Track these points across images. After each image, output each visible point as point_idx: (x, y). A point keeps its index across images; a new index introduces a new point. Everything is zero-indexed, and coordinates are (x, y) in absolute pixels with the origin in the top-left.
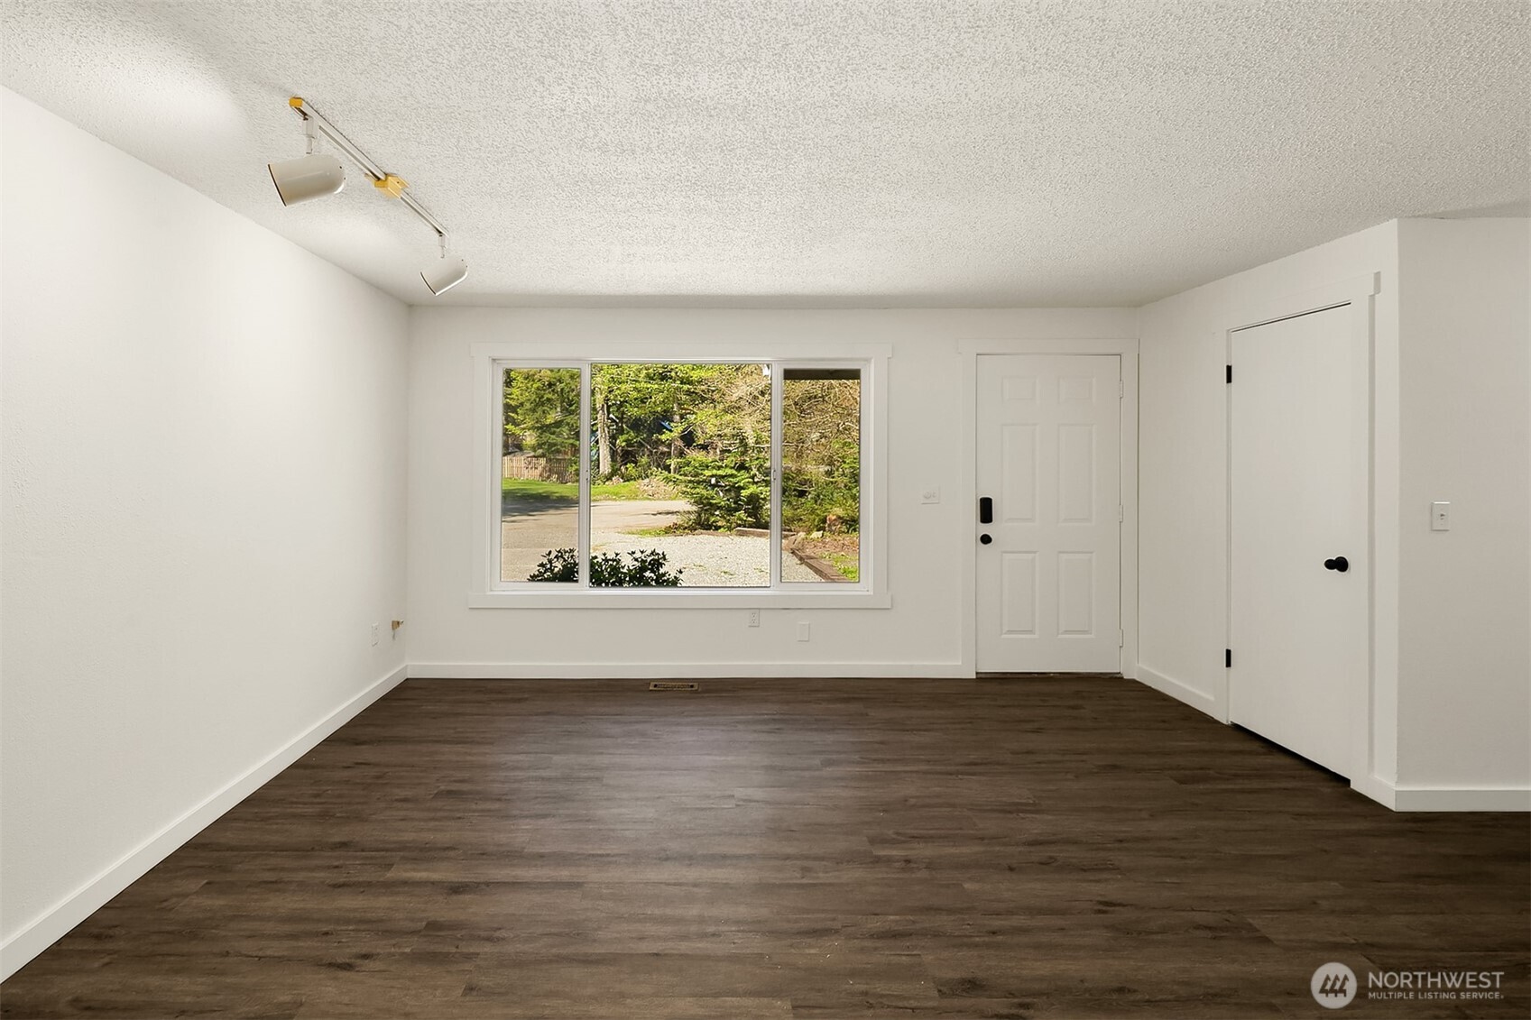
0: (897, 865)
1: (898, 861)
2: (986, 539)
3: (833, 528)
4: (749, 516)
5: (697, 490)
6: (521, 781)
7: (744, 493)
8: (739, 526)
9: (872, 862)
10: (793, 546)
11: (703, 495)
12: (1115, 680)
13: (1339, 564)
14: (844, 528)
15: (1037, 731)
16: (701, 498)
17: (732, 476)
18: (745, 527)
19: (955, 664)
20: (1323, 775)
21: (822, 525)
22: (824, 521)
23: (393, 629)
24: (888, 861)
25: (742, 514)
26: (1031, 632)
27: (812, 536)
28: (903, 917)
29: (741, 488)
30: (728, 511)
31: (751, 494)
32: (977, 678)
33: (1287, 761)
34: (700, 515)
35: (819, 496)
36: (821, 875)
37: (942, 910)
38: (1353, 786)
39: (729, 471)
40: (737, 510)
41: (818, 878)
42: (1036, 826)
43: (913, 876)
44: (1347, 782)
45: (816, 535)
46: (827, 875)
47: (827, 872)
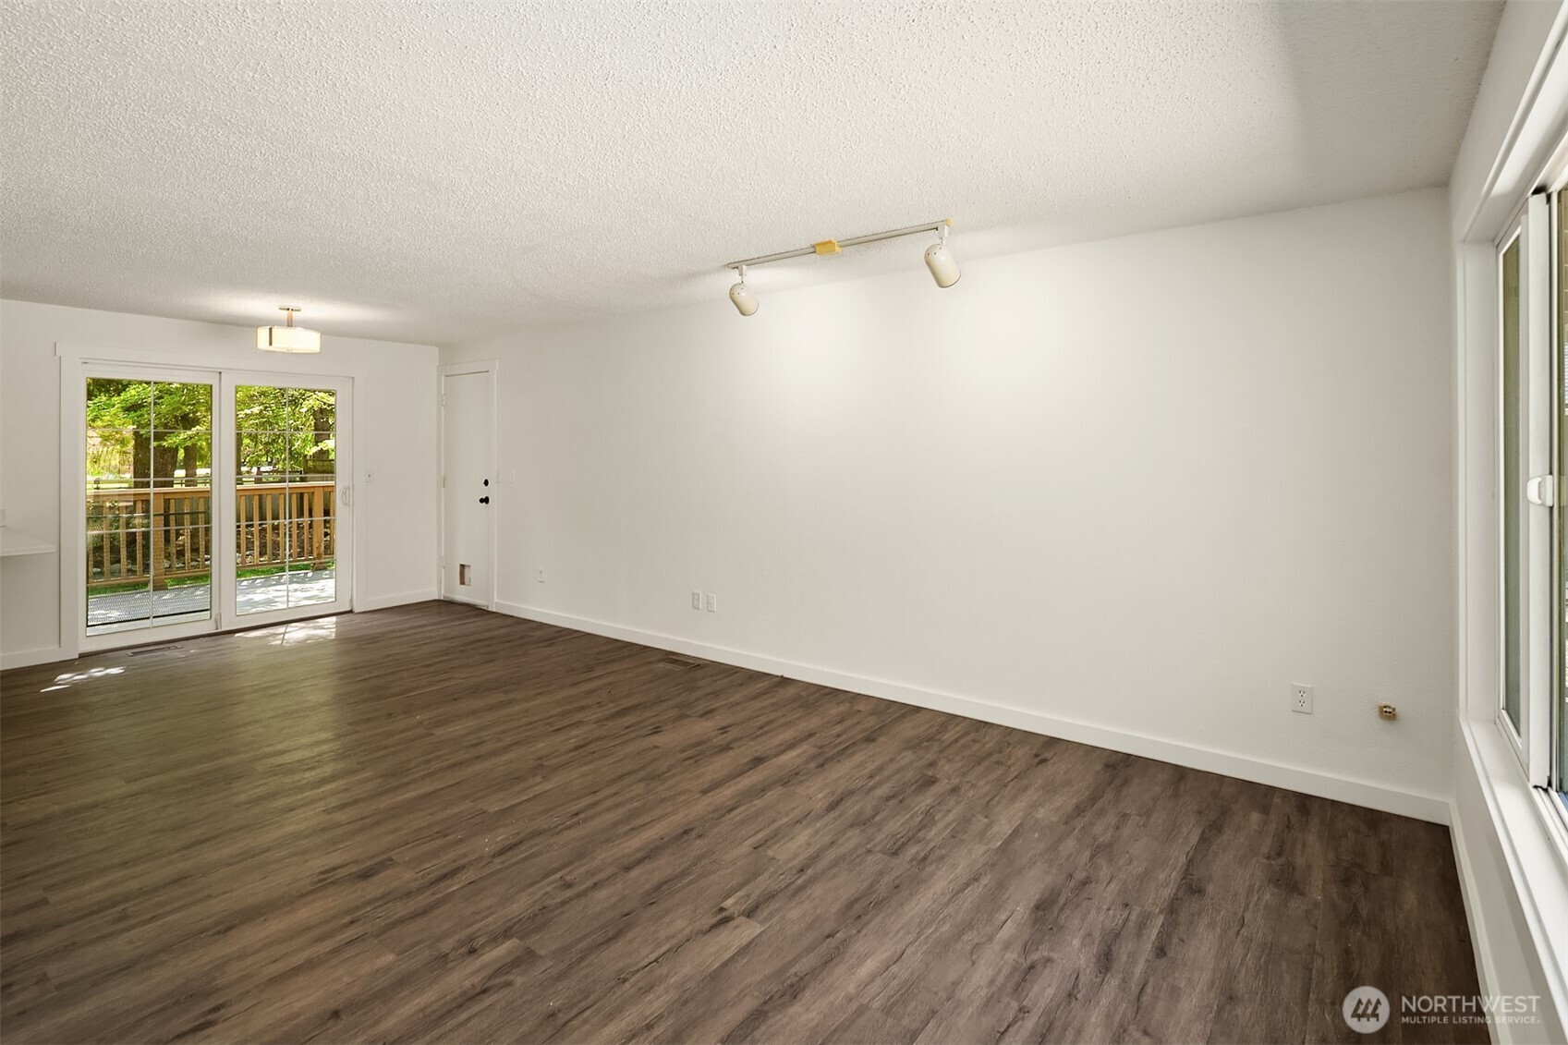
0: (482, 940)
1: (483, 946)
9: (511, 928)
24: (495, 940)
28: (445, 893)
36: (548, 889)
37: (410, 918)
41: (549, 885)
43: (457, 937)
46: (544, 891)
47: (545, 894)
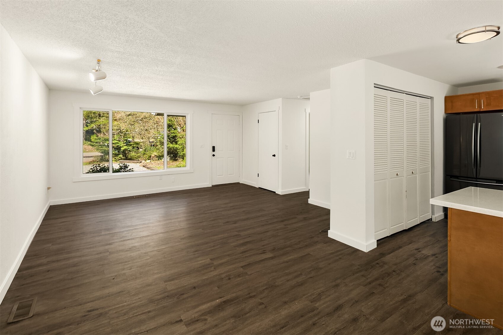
2: (214, 155)
3: (153, 159)
4: (124, 157)
5: (103, 148)
6: (118, 217)
7: (122, 149)
8: (120, 160)
10: (144, 165)
11: (105, 150)
12: (238, 183)
13: (274, 156)
14: (157, 159)
15: (226, 193)
16: (105, 151)
17: (117, 143)
18: (122, 160)
19: (207, 184)
20: (272, 192)
21: (150, 158)
22: (150, 157)
23: (48, 189)
25: (121, 156)
26: (223, 175)
27: (147, 162)
29: (121, 147)
30: (115, 155)
31: (125, 149)
32: (212, 187)
33: (267, 191)
34: (102, 157)
35: (146, 149)
38: (276, 193)
39: (116, 142)
40: (119, 155)
42: (231, 205)
44: (275, 192)
45: (148, 161)
